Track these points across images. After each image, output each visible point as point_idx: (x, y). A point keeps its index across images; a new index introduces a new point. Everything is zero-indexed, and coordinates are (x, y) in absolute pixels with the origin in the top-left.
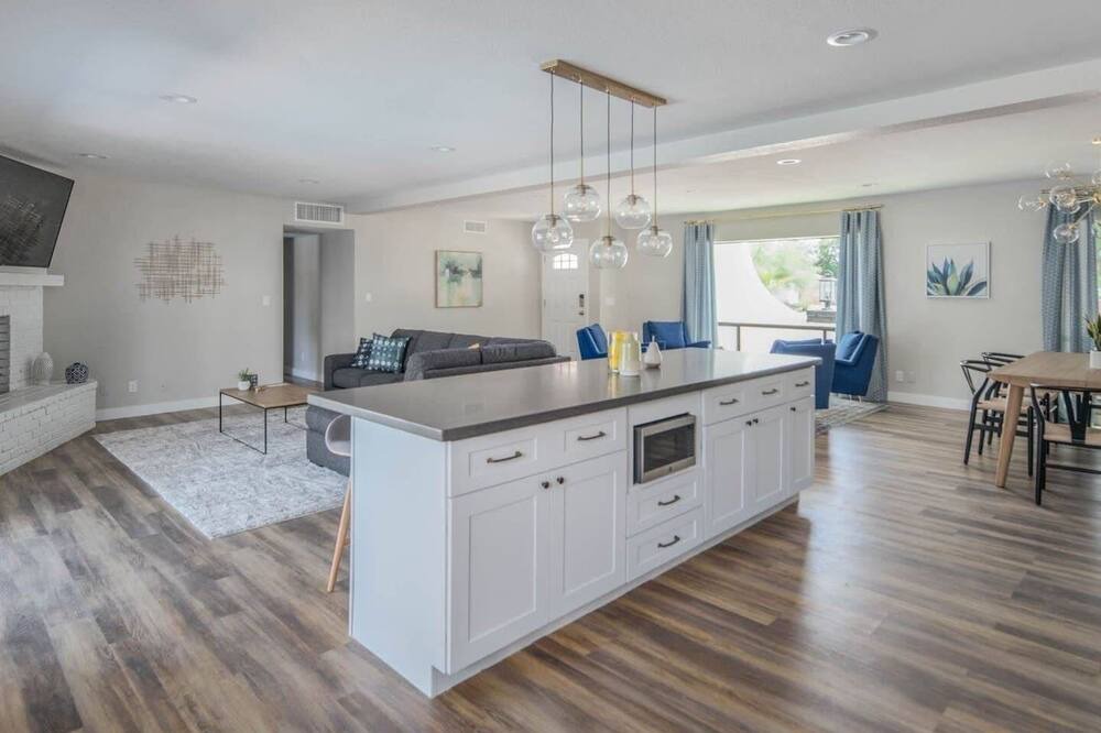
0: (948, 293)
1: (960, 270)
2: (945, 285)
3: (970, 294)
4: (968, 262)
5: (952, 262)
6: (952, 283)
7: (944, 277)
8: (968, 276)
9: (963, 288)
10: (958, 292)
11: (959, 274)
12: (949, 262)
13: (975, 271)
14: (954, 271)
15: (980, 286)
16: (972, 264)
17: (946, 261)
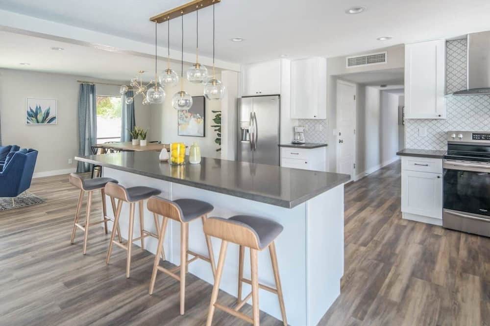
0: (38, 122)
1: (44, 111)
2: (36, 118)
3: (49, 122)
5: (40, 107)
6: (40, 118)
7: (36, 115)
8: (48, 114)
9: (45, 120)
10: (43, 121)
12: (38, 107)
13: (51, 111)
14: (41, 111)
15: (53, 119)
16: (49, 109)
17: (37, 107)
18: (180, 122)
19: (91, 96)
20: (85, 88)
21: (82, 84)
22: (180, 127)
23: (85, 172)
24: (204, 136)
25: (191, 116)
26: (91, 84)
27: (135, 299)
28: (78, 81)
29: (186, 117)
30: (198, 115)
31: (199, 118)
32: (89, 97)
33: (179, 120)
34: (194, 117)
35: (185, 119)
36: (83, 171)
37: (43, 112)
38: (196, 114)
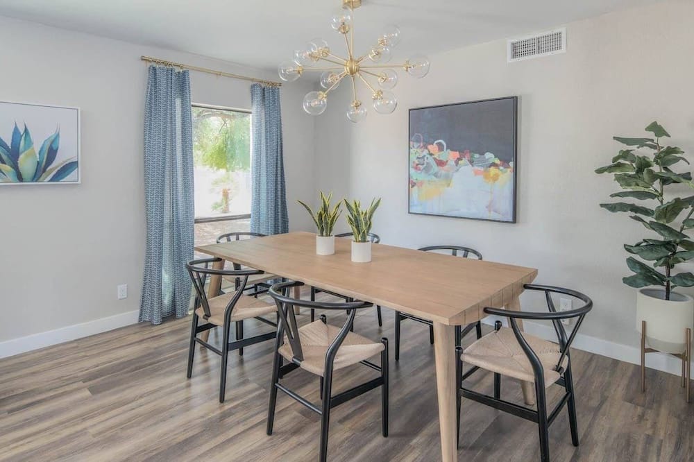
0: (20, 178)
1: (39, 142)
2: (15, 167)
3: (55, 178)
4: (51, 134)
5: (26, 131)
6: (27, 164)
7: (14, 154)
8: (52, 153)
9: (44, 170)
10: (37, 176)
11: (37, 150)
12: (22, 131)
13: (62, 144)
14: (29, 143)
15: (69, 167)
16: (58, 135)
17: (16, 129)
18: (416, 176)
19: (178, 102)
20: (162, 79)
21: (154, 69)
22: (415, 190)
23: (165, 319)
24: (515, 221)
25: (459, 159)
26: (177, 70)
28: (143, 59)
29: (441, 163)
30: (489, 156)
31: (494, 165)
32: (172, 105)
33: (412, 171)
34: (471, 162)
35: (435, 168)
36: (156, 320)
37: (37, 147)
38: (482, 154)
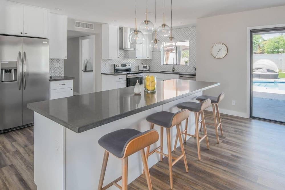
27: (207, 164)
